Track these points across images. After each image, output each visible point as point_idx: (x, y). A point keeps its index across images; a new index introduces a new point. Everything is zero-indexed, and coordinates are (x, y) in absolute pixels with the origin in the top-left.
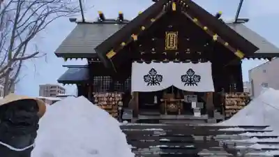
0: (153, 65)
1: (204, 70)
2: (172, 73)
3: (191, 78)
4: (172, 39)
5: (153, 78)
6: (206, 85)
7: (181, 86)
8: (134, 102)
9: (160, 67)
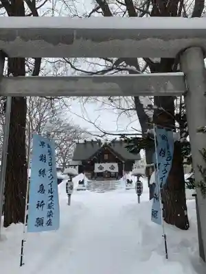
0: (101, 164)
1: (116, 165)
2: (106, 167)
3: (112, 168)
4: (106, 156)
5: (101, 168)
6: (116, 170)
7: (109, 170)
8: (96, 175)
9: (103, 165)
